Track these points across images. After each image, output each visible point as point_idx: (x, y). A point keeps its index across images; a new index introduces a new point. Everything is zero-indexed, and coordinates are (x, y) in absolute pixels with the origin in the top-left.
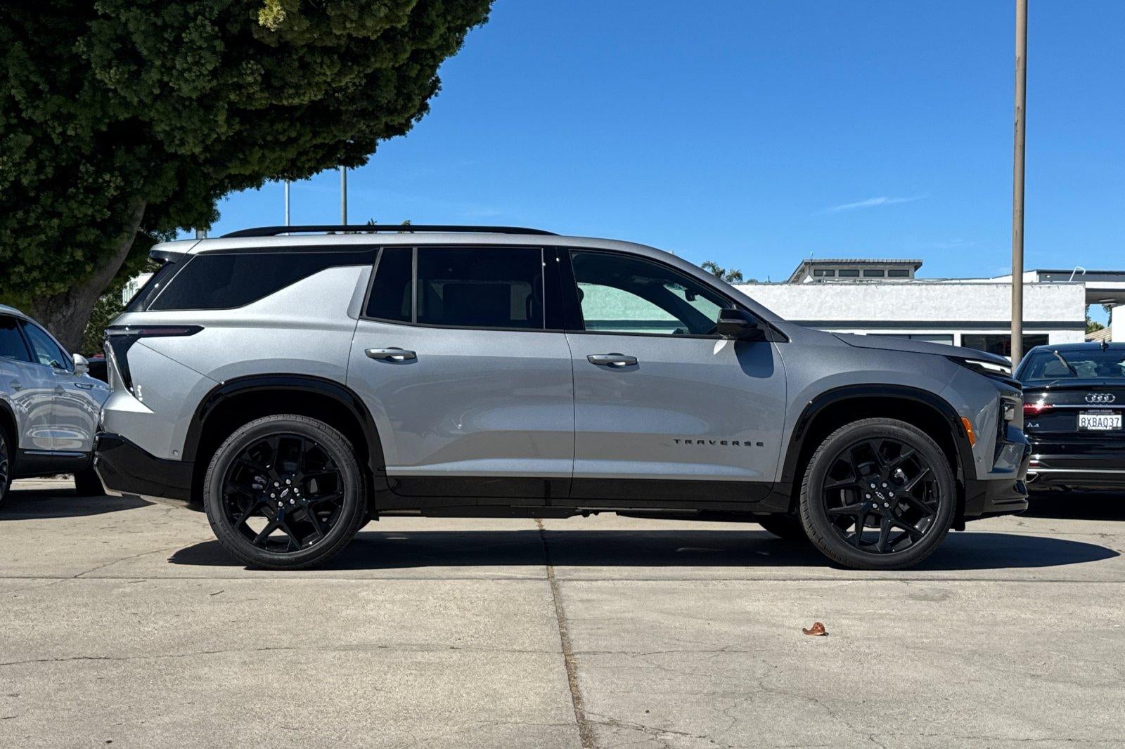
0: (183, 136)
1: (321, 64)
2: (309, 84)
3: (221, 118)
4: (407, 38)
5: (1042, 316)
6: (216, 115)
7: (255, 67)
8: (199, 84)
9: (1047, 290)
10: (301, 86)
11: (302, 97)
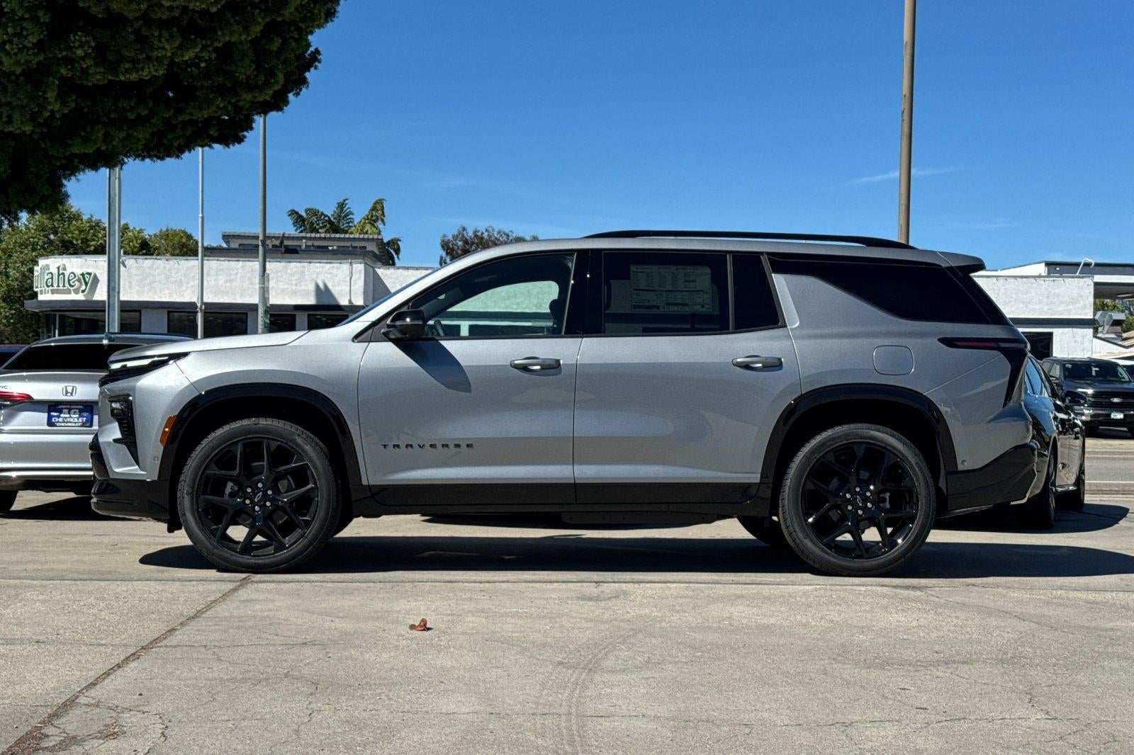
0: (10, 112)
1: (160, 37)
2: (149, 58)
3: (51, 95)
4: (258, 10)
5: (1046, 313)
6: (45, 92)
7: (84, 39)
8: (22, 58)
9: (1052, 284)
10: (140, 60)
11: (140, 73)
